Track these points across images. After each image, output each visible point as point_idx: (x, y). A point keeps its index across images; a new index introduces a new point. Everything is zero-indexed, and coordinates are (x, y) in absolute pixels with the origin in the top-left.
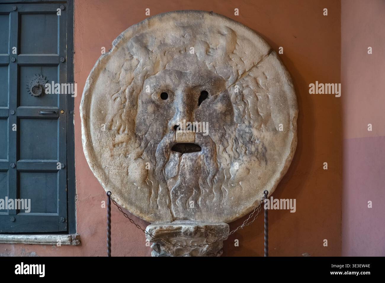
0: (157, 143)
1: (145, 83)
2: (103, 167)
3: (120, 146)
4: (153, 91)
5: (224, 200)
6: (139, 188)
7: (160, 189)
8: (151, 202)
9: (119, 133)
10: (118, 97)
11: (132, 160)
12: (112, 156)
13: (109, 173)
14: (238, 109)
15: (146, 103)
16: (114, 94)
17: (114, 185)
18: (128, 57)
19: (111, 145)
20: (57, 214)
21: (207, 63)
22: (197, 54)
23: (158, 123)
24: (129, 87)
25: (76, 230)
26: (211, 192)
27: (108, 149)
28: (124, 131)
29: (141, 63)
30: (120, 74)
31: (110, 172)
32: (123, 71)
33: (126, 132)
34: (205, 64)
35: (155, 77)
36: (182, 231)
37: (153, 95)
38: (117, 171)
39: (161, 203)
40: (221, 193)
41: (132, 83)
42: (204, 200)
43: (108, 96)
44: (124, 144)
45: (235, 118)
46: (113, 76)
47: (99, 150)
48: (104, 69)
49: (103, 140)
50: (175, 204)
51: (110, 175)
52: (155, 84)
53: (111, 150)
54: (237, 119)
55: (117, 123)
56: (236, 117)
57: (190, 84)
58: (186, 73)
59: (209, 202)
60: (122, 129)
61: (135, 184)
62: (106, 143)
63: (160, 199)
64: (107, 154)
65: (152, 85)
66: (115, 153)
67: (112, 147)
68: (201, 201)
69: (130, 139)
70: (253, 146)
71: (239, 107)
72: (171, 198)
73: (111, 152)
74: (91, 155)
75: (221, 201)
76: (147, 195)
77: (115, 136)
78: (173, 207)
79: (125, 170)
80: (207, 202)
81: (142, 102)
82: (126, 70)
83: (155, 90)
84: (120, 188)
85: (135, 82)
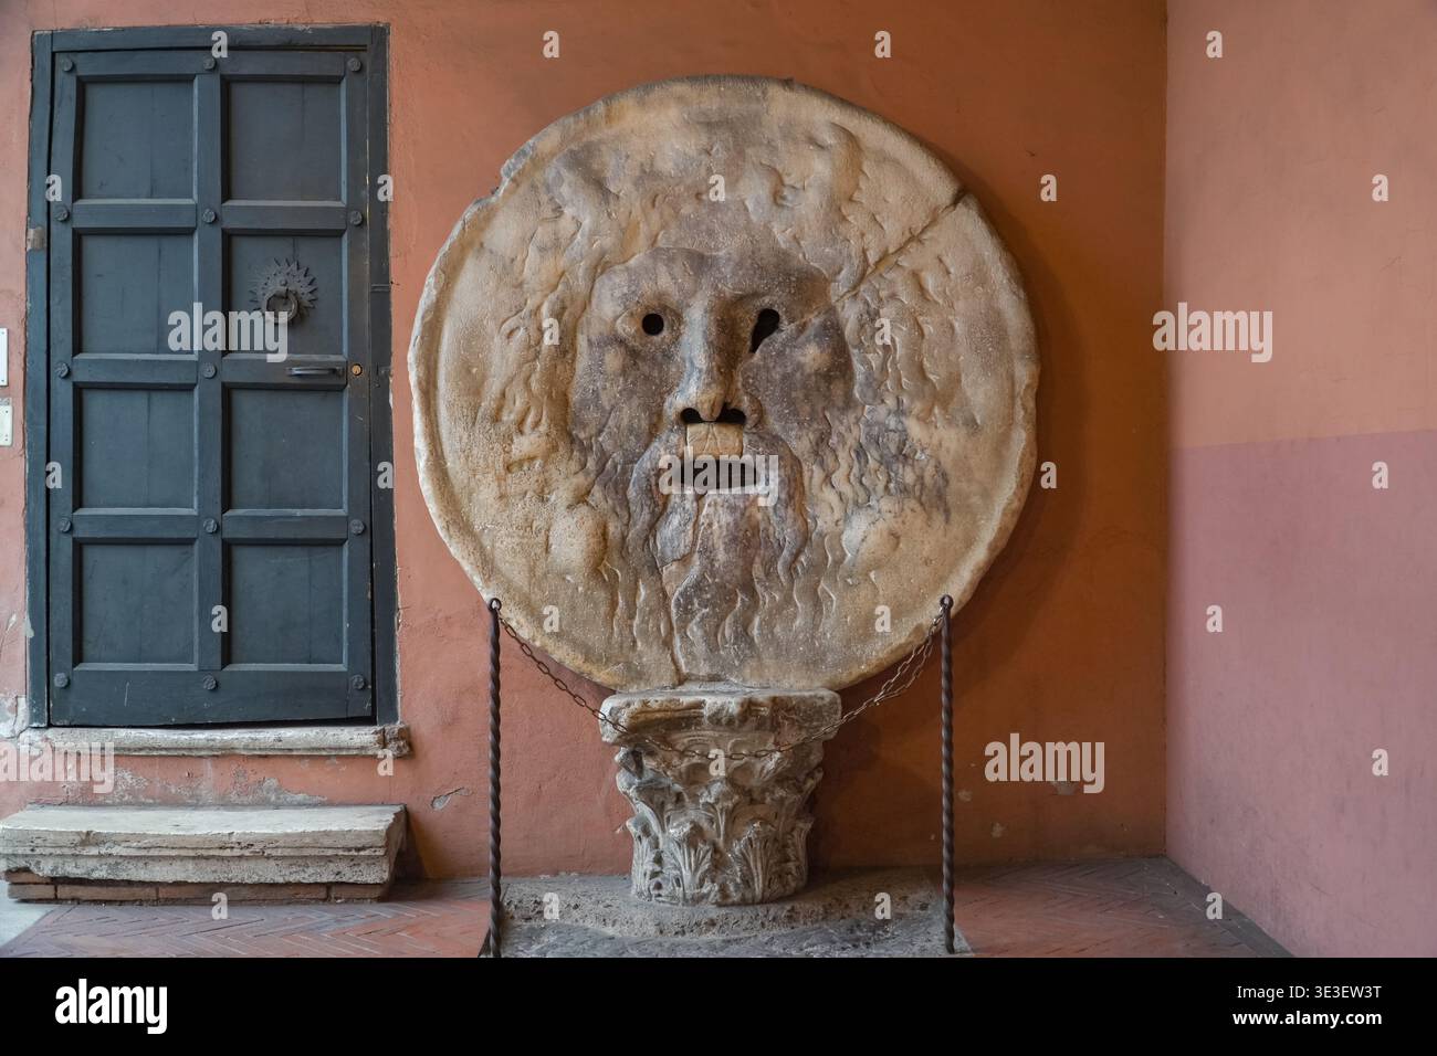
0: (631, 459)
1: (597, 285)
2: (477, 528)
3: (525, 468)
4: (620, 309)
5: (827, 624)
6: (580, 589)
7: (643, 592)
8: (615, 629)
9: (521, 432)
10: (518, 328)
11: (562, 509)
12: (502, 497)
13: (493, 546)
14: (866, 362)
15: (599, 347)
16: (508, 318)
17: (509, 582)
18: (547, 212)
19: (500, 466)
20: (342, 667)
21: (775, 230)
22: (747, 203)
23: (635, 401)
24: (552, 297)
25: (399, 710)
26: (788, 600)
27: (490, 477)
28: (537, 424)
29: (587, 229)
30: (524, 261)
31: (497, 545)
32: (532, 251)
33: (543, 428)
34: (770, 232)
35: (627, 269)
36: (706, 712)
37: (619, 321)
38: (516, 540)
39: (644, 633)
40: (817, 603)
41: (560, 287)
42: (768, 624)
43: (491, 326)
44: (538, 463)
45: (856, 387)
46: (504, 267)
47: (466, 481)
48: (477, 246)
49: (475, 452)
50: (684, 637)
51: (497, 553)
52: (625, 290)
53: (499, 479)
54: (862, 392)
55: (517, 403)
56: (861, 385)
57: (728, 290)
58: (715, 258)
59: (783, 630)
60: (530, 420)
61: (569, 578)
62: (485, 459)
63: (642, 622)
64: (487, 493)
65: (617, 293)
66: (512, 490)
67: (503, 472)
68: (760, 625)
69: (555, 449)
70: (908, 469)
71: (870, 356)
72: (674, 617)
73: (499, 486)
74: (443, 494)
75: (816, 627)
76: (603, 609)
77: (512, 440)
78: (679, 645)
79: (541, 538)
80: (778, 629)
81: (589, 340)
82: (542, 250)
83: (626, 308)
84: (526, 589)
85: (567, 283)
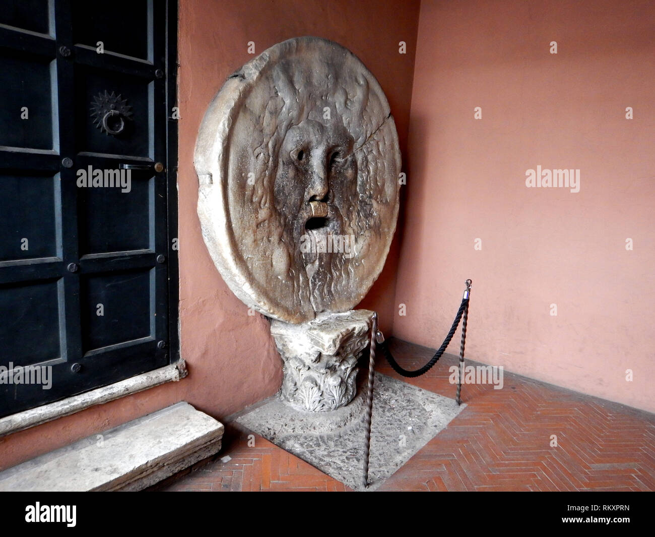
0: (295, 217)
1: (287, 135)
2: (245, 257)
3: (262, 226)
4: (294, 147)
5: (352, 282)
6: (283, 281)
7: (301, 279)
8: (295, 298)
9: (260, 207)
10: (260, 153)
11: (276, 245)
12: (255, 241)
13: (252, 266)
14: (362, 177)
15: (287, 165)
16: (257, 147)
17: (259, 283)
19: (254, 225)
20: (151, 337)
21: (343, 118)
22: (336, 104)
23: (297, 192)
24: (273, 138)
25: (180, 353)
26: (341, 274)
27: (251, 231)
28: (265, 203)
29: (288, 106)
30: (264, 118)
31: (254, 265)
32: (267, 114)
33: (267, 205)
35: (299, 128)
37: (292, 152)
38: (261, 262)
39: (303, 297)
40: (348, 274)
41: (275, 134)
42: (336, 285)
43: (250, 150)
44: (267, 221)
45: (358, 187)
46: (256, 120)
47: (241, 234)
48: (244, 107)
49: (245, 218)
50: (314, 296)
51: (254, 271)
52: (298, 138)
53: (255, 232)
54: (360, 189)
55: (259, 192)
56: (360, 186)
57: (331, 142)
58: (326, 128)
59: (340, 287)
60: (263, 201)
61: (279, 277)
62: (249, 222)
63: (303, 292)
64: (248, 240)
65: (295, 139)
66: (259, 237)
67: (255, 228)
68: (334, 286)
69: (271, 216)
70: (372, 220)
71: (363, 174)
72: (311, 288)
73: (254, 236)
74: (232, 242)
75: (348, 283)
76: (291, 289)
77: (258, 212)
78: (313, 300)
79: (269, 261)
80: (338, 287)
81: (283, 161)
82: (271, 113)
83: (296, 147)
84: (265, 286)
85: (278, 133)
